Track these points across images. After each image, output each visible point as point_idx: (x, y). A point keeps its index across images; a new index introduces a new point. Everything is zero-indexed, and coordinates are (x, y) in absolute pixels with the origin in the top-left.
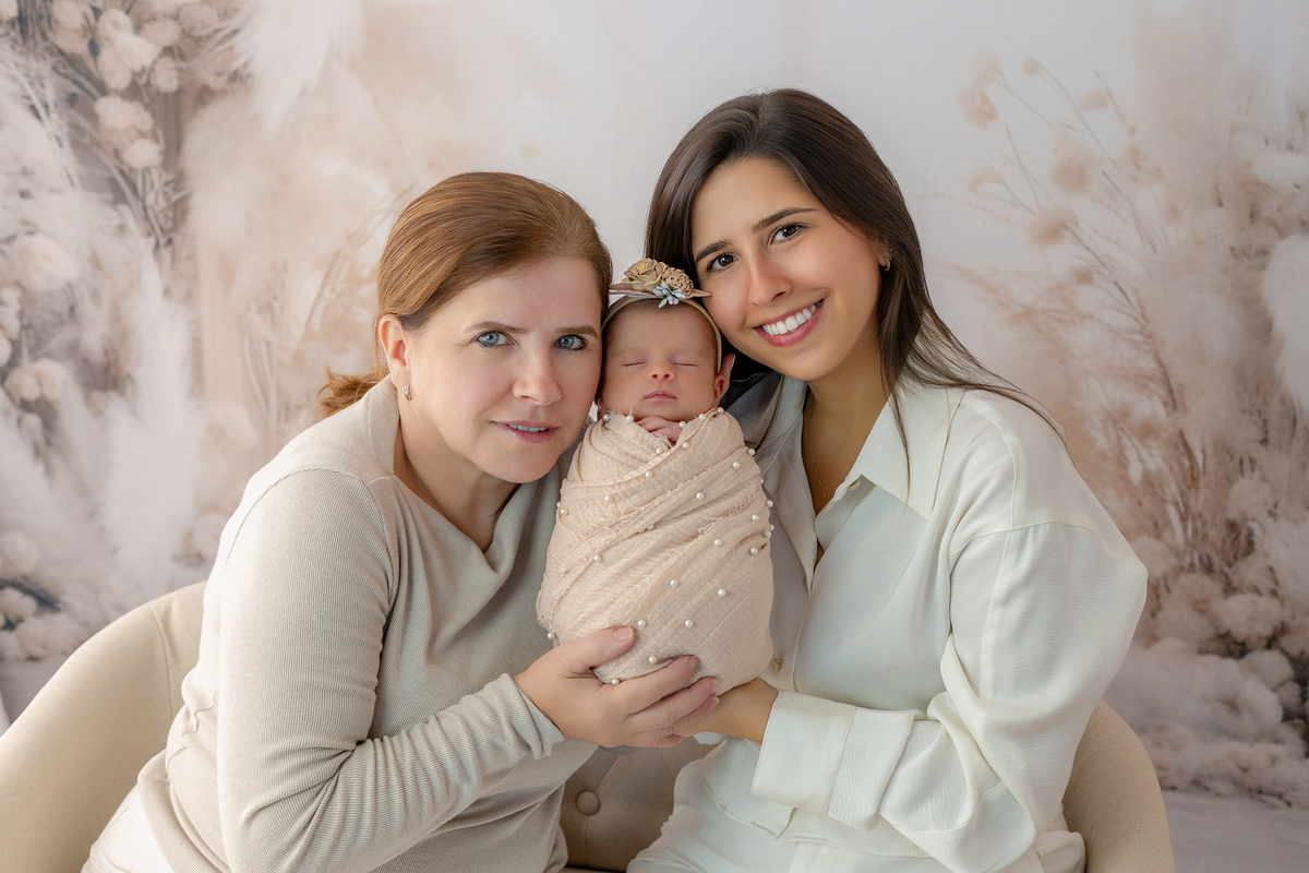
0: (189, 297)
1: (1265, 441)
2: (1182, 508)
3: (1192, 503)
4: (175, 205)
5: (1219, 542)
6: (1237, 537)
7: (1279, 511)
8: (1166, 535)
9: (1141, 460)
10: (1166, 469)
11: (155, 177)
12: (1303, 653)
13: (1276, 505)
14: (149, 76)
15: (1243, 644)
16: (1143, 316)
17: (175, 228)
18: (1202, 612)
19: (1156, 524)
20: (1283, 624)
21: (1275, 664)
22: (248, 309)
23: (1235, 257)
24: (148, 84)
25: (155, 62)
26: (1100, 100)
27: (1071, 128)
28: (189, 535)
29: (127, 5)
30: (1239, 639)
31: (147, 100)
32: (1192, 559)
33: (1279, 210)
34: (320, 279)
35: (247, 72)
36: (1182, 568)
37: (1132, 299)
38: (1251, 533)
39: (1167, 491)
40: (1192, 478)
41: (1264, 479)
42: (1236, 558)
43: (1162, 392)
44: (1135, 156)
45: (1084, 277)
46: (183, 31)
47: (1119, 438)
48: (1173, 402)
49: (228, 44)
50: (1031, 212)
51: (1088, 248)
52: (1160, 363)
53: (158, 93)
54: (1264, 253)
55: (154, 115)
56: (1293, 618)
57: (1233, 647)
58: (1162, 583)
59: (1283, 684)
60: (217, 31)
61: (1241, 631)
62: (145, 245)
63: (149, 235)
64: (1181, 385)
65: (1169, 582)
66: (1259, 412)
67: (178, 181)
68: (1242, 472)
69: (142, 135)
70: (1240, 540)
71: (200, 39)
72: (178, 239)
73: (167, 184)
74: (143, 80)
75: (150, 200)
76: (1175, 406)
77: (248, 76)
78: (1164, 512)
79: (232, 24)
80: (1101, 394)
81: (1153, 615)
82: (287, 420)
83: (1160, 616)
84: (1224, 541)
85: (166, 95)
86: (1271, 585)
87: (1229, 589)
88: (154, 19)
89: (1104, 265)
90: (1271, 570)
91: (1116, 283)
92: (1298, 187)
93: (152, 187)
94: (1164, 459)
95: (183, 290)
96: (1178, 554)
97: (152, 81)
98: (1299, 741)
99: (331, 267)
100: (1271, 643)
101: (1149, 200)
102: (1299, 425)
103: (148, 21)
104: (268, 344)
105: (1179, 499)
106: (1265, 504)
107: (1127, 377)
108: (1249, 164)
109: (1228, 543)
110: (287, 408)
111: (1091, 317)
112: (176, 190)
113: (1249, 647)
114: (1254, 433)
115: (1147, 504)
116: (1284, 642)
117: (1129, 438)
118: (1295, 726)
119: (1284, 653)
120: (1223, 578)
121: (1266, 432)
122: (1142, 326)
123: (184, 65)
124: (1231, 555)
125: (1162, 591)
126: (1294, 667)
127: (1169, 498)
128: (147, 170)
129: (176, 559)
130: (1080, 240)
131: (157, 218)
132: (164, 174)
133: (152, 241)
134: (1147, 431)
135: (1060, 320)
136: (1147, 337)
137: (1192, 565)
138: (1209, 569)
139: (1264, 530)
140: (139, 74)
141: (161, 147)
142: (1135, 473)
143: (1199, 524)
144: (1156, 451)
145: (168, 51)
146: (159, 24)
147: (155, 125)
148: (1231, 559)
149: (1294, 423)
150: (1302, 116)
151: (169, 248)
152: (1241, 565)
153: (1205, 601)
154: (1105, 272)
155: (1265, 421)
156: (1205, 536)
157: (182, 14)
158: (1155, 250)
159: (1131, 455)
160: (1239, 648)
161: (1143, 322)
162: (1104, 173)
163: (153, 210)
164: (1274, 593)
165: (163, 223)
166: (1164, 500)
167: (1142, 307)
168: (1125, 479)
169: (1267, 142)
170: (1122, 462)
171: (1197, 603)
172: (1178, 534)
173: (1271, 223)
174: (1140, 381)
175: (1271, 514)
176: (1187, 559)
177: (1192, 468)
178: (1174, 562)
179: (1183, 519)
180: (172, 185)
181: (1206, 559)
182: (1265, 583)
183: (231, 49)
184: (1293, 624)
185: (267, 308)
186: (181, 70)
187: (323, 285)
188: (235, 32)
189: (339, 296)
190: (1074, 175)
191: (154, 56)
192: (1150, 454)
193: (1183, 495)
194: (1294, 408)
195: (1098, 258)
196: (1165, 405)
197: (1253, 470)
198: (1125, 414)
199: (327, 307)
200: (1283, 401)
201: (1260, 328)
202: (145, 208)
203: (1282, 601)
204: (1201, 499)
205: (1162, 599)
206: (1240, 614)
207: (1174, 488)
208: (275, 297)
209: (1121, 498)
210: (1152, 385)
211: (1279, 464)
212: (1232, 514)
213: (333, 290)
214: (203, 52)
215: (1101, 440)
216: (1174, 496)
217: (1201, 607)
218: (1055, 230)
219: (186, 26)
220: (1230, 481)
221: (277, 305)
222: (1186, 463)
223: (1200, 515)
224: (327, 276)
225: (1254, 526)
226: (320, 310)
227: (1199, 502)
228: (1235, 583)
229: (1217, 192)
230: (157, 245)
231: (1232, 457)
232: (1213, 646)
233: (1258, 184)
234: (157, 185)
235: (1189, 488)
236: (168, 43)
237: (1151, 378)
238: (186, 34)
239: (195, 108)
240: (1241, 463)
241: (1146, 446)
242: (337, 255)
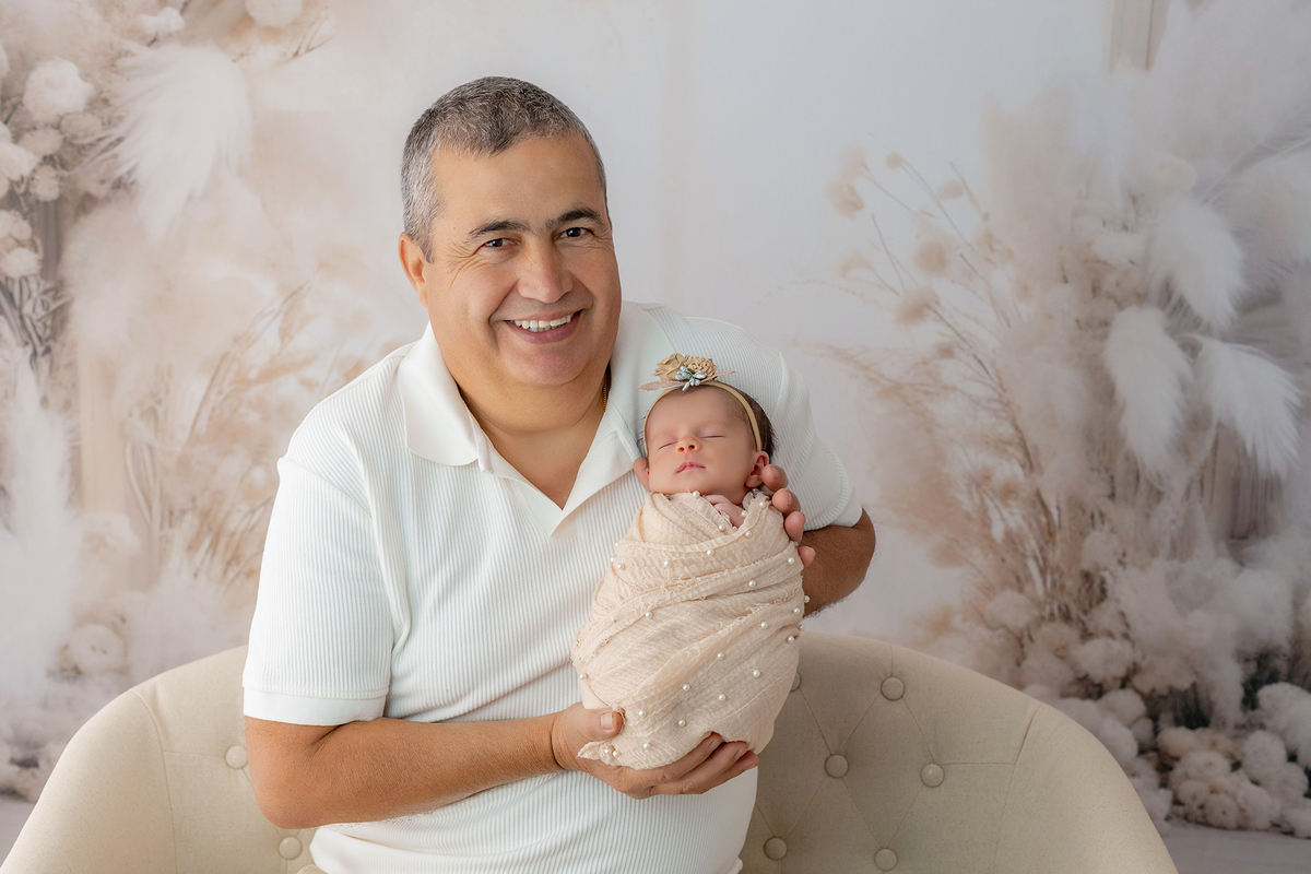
0: (68, 406)
1: (1112, 496)
2: (1041, 562)
3: (1050, 556)
4: (54, 312)
5: (1075, 591)
6: (1091, 587)
7: (1127, 560)
8: (1028, 588)
9: (1003, 519)
10: (1025, 526)
11: (33, 286)
12: (1153, 690)
13: (1124, 555)
14: (28, 185)
15: (1100, 685)
16: (1001, 385)
17: (53, 337)
18: (1062, 658)
19: (1018, 579)
20: (1135, 664)
21: (1130, 703)
22: (130, 415)
23: (1080, 328)
24: (27, 193)
25: (34, 171)
26: (956, 189)
27: (931, 215)
28: (66, 647)
29: (5, 115)
30: (1097, 682)
31: (26, 209)
32: (1052, 609)
33: (1118, 284)
34: (206, 382)
35: (132, 178)
36: (1043, 618)
37: (991, 370)
38: (1103, 582)
39: (1027, 546)
40: (1049, 533)
41: (1113, 531)
42: (1091, 606)
43: (1020, 455)
44: (989, 240)
45: (947, 352)
46: (65, 140)
47: (982, 500)
48: (1030, 464)
49: (111, 153)
50: (898, 294)
51: (949, 325)
52: (1017, 428)
53: (38, 202)
54: (1106, 323)
55: (32, 225)
56: (1144, 658)
57: (1091, 689)
58: (1026, 633)
59: (1136, 720)
60: (100, 139)
61: (1098, 673)
62: (22, 355)
63: (27, 344)
64: (1036, 448)
65: (1032, 632)
66: (1107, 469)
67: (58, 288)
68: (1093, 525)
69: (20, 244)
70: (1094, 589)
71: (83, 147)
72: (56, 347)
73: (46, 292)
74: (22, 188)
75: (27, 309)
76: (1031, 468)
77: (132, 183)
78: (1025, 566)
79: (116, 133)
80: (965, 460)
81: (1018, 664)
82: (171, 525)
83: (1025, 664)
84: (1080, 591)
85: (46, 203)
86: (1123, 628)
87: (1086, 635)
88: (35, 129)
89: (964, 340)
90: (1122, 614)
91: (975, 357)
92: (1132, 263)
93: (30, 296)
94: (1024, 517)
95: (62, 399)
96: (1039, 605)
97: (32, 190)
98: (1153, 773)
99: (218, 370)
100: (1125, 683)
101: (1003, 279)
102: (1142, 480)
103: (28, 130)
104: (151, 449)
105: (1037, 552)
106: (1115, 553)
107: (988, 443)
108: (1089, 244)
109: (1083, 591)
110: (171, 513)
111: (954, 389)
112: (55, 298)
113: (1106, 687)
114: (1104, 489)
115: (1008, 558)
116: (1137, 681)
117: (992, 499)
118: (1149, 759)
119: (1137, 691)
120: (1081, 625)
121: (1113, 488)
122: (1000, 395)
123: (65, 173)
124: (1087, 602)
125: (1026, 640)
126: (1146, 704)
127: (1029, 553)
128: (26, 278)
129: (50, 673)
130: (942, 318)
131: (34, 327)
132: (43, 282)
133: (29, 350)
134: (1008, 492)
135: (926, 393)
136: (1004, 404)
137: (1052, 614)
138: (1067, 617)
139: (1115, 577)
140: (18, 184)
141: (41, 255)
142: (998, 532)
143: (1057, 576)
144: (1015, 511)
145: (49, 160)
146: (38, 133)
147: (34, 233)
148: (1087, 607)
149: (1138, 478)
150: (1134, 199)
151: (48, 357)
152: (1095, 611)
153: (1065, 648)
154: (966, 347)
155: (1112, 478)
156: (1063, 587)
157: (64, 123)
158: (1009, 325)
159: (994, 515)
160: (1097, 689)
161: (1001, 391)
162: (962, 256)
163: (31, 319)
164: (1126, 636)
165: (41, 333)
166: (1024, 556)
167: (999, 378)
168: (989, 538)
169: (1104, 224)
170: (986, 522)
171: (1057, 650)
172: (1038, 587)
173: (1111, 297)
174: (999, 446)
175: (1121, 563)
176: (1048, 609)
177: (1049, 524)
178: (1035, 613)
179: (1043, 572)
180: (52, 293)
181: (1064, 608)
182: (1118, 628)
183: (115, 156)
184: (1144, 664)
185: (151, 414)
186: (62, 179)
187: (210, 388)
188: (119, 140)
189: (226, 398)
190: (934, 259)
191: (34, 165)
192: (1011, 514)
193: (1041, 549)
194: (1136, 464)
195: (958, 334)
196: (1023, 466)
197: (1103, 523)
198: (987, 478)
199: (214, 409)
200: (1127, 458)
201: (1105, 393)
202: (21, 318)
203: (1133, 643)
204: (1058, 552)
205: (1026, 649)
206: (1097, 657)
207: (1033, 543)
208: (159, 402)
209: (986, 556)
210: (1010, 449)
211: (1125, 516)
212: (1086, 565)
213: (220, 393)
214: (86, 160)
215: (967, 503)
216: (1033, 551)
217: (1061, 653)
218: (919, 310)
219: (67, 135)
220: (1083, 535)
221: (160, 410)
222: (1044, 520)
223: (1058, 568)
224: (213, 379)
225: (1106, 574)
226: (206, 413)
227: (1056, 555)
228: (1091, 629)
229: (1063, 269)
230: (35, 353)
231: (1084, 512)
232: (1074, 689)
233: (1098, 261)
234: (35, 294)
235: (1047, 543)
236: (49, 152)
237: (1010, 443)
238: (67, 142)
239: (77, 216)
240: (1092, 517)
241: (1007, 506)
242: (224, 358)
